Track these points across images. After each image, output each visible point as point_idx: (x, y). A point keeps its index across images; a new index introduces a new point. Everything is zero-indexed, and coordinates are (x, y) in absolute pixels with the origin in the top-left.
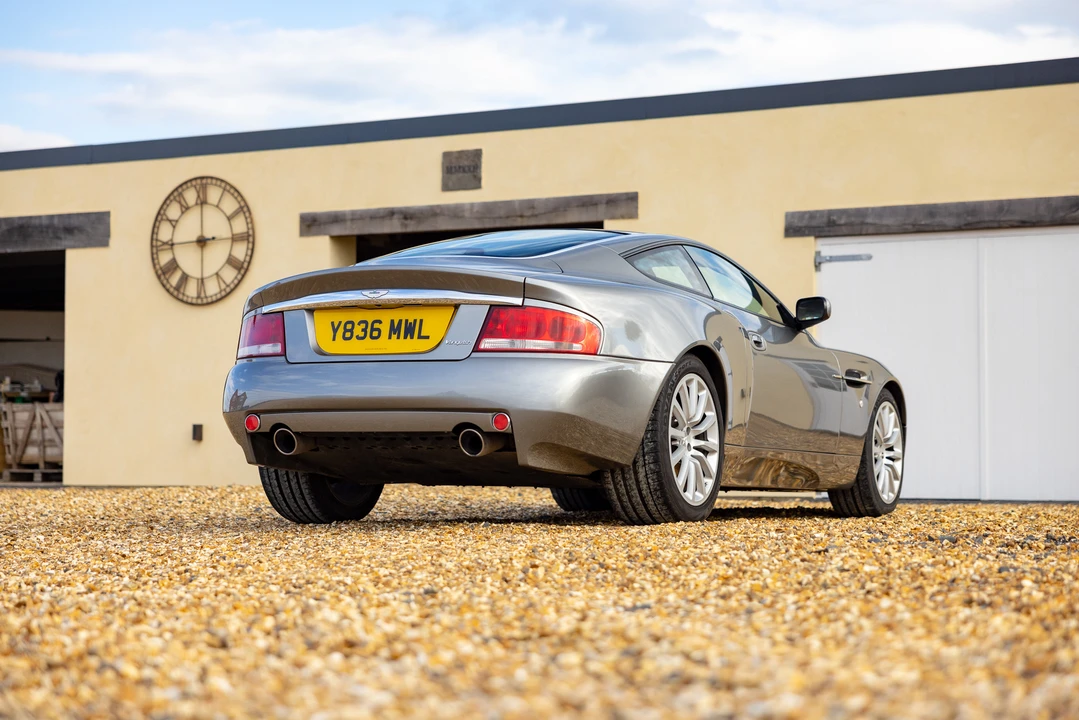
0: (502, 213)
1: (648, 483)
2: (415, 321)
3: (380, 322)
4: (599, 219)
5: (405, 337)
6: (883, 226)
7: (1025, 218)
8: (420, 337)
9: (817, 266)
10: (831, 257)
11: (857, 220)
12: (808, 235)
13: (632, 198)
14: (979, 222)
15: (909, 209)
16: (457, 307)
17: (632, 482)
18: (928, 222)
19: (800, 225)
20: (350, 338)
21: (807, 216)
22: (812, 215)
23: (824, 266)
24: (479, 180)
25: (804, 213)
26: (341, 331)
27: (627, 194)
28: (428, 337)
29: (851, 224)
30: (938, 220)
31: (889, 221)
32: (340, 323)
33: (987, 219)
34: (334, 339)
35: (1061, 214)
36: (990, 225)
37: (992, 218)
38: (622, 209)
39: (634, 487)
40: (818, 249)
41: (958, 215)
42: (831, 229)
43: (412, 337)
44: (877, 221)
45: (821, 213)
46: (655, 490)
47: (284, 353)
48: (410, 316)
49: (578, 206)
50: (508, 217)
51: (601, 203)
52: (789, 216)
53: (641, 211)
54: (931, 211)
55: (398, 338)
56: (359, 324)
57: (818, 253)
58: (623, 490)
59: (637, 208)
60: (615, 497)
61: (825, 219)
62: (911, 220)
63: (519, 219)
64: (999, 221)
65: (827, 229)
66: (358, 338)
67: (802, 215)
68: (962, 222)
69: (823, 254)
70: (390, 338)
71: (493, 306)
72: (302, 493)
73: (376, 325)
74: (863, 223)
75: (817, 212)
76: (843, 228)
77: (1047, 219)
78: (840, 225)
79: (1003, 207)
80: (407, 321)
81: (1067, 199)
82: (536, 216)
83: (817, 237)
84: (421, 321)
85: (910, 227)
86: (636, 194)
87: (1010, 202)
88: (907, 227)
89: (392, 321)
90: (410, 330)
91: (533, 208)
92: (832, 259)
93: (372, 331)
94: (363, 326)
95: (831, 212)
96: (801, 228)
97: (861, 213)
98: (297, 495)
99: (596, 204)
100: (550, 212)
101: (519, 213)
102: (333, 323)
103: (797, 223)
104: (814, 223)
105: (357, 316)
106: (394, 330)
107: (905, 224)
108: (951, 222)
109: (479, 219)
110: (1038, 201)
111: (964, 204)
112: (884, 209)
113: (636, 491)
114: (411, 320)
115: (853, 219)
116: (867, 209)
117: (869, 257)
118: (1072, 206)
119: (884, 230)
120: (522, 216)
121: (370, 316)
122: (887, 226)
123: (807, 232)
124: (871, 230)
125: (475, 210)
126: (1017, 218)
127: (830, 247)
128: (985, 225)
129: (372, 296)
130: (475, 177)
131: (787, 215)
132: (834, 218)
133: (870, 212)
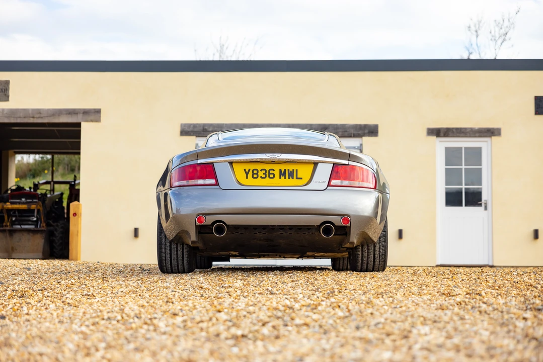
0: (21, 115)
1: (380, 251)
2: (293, 170)
3: (274, 170)
4: (79, 122)
5: (289, 178)
8: (297, 178)
11: (218, 129)
12: (193, 135)
13: (98, 112)
16: (316, 164)
17: (372, 251)
19: (188, 130)
20: (257, 177)
21: (192, 126)
22: (195, 126)
24: (8, 97)
25: (191, 124)
26: (250, 174)
27: (94, 109)
28: (301, 179)
32: (249, 170)
34: (247, 178)
38: (92, 117)
39: (372, 253)
40: (197, 142)
42: (205, 133)
43: (293, 178)
45: (199, 125)
46: (382, 255)
47: (217, 184)
48: (291, 167)
49: (66, 114)
50: (25, 117)
51: (80, 113)
52: (183, 126)
53: (102, 118)
55: (285, 178)
56: (261, 170)
57: (197, 144)
58: (365, 255)
59: (100, 117)
60: (360, 258)
61: (201, 128)
63: (32, 119)
65: (202, 133)
66: (261, 177)
67: (189, 125)
69: (199, 145)
70: (280, 178)
71: (335, 165)
72: (183, 258)
73: (271, 172)
75: (197, 124)
78: (209, 131)
80: (289, 170)
81: (320, 125)
82: (42, 117)
83: (197, 136)
84: (297, 170)
86: (100, 109)
89: (280, 170)
90: (291, 175)
91: (40, 113)
93: (270, 174)
94: (264, 172)
95: (204, 125)
96: (189, 132)
97: (220, 126)
98: (180, 258)
99: (77, 114)
100: (50, 116)
101: (32, 116)
102: (245, 170)
103: (187, 129)
104: (196, 130)
105: (259, 167)
106: (282, 174)
109: (8, 117)
110: (306, 126)
112: (232, 124)
113: (372, 255)
114: (291, 170)
115: (216, 129)
116: (223, 124)
118: (322, 129)
120: (33, 117)
121: (268, 167)
123: (192, 134)
125: (5, 113)
129: (272, 157)
130: (5, 95)
131: (181, 125)
132: (206, 127)
133: (224, 126)
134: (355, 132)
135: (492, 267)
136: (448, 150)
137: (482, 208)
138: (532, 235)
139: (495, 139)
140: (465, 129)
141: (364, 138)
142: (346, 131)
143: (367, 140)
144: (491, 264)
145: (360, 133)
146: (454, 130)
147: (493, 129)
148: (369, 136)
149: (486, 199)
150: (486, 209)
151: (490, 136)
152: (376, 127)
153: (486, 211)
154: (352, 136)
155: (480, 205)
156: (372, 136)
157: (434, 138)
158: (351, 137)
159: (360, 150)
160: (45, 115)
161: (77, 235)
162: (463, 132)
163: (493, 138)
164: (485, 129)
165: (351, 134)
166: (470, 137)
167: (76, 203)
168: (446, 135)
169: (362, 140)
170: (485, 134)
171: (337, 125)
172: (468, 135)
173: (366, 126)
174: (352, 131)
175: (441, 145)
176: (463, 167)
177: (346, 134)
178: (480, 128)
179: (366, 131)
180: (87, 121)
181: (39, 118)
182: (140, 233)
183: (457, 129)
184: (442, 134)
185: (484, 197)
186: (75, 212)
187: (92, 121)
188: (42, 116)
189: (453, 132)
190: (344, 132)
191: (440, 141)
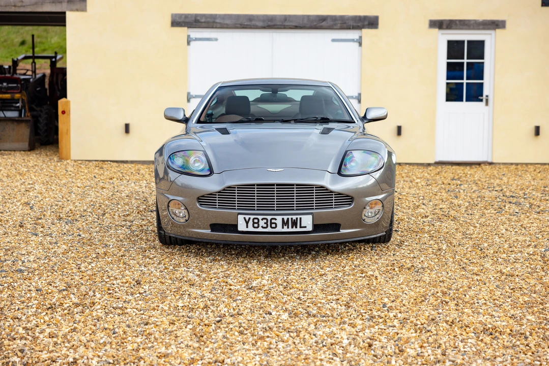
0: (2, 3)
4: (64, 11)
6: (225, 24)
7: (297, 25)
9: (188, 43)
10: (196, 38)
11: (211, 20)
12: (184, 26)
13: (83, 0)
14: (274, 25)
15: (238, 17)
18: (249, 23)
19: (180, 21)
21: (183, 16)
22: (186, 16)
23: (192, 43)
25: (182, 15)
29: (208, 22)
30: (253, 23)
31: (228, 22)
33: (278, 24)
35: (315, 24)
36: (280, 27)
37: (281, 23)
38: (78, 6)
40: (189, 34)
41: (264, 21)
42: (197, 24)
44: (222, 21)
45: (191, 15)
49: (50, 3)
50: (6, 6)
51: (64, 2)
52: (174, 16)
53: (88, 8)
54: (250, 18)
57: (189, 36)
59: (86, 6)
61: (193, 19)
62: (240, 22)
63: (13, 8)
64: (284, 25)
65: (194, 24)
67: (181, 15)
68: (266, 25)
69: (192, 36)
74: (214, 22)
75: (189, 14)
76: (203, 24)
77: (308, 26)
78: (201, 22)
79: (286, 18)
81: (318, 16)
82: (24, 6)
83: (188, 27)
85: (239, 26)
87: (290, 16)
88: (237, 25)
91: (22, 2)
92: (196, 39)
95: (196, 15)
96: (180, 22)
97: (213, 17)
99: (62, 2)
100: (33, 5)
101: (13, 4)
103: (178, 20)
104: (187, 20)
107: (236, 24)
108: (260, 24)
110: (303, 17)
111: (266, 16)
112: (225, 15)
115: (208, 20)
116: (216, 15)
117: (216, 40)
118: (320, 20)
119: (225, 26)
120: (15, 6)
122: (227, 24)
123: (183, 25)
124: (218, 26)
126: (294, 24)
127: (195, 33)
128: (277, 27)
131: (172, 15)
132: (199, 18)
133: (218, 16)
134: (355, 24)
135: (491, 164)
136: (450, 43)
137: (483, 104)
138: (533, 131)
139: (499, 32)
140: (469, 21)
141: (364, 30)
142: (345, 23)
143: (366, 33)
144: (490, 160)
145: (359, 24)
146: (457, 22)
147: (498, 21)
148: (369, 28)
149: (487, 94)
150: (487, 104)
151: (495, 29)
152: (377, 18)
153: (487, 107)
154: (351, 27)
155: (481, 100)
156: (371, 28)
157: (436, 31)
158: (350, 29)
159: (359, 43)
160: (28, 4)
161: (67, 133)
162: (466, 25)
163: (498, 30)
164: (489, 21)
165: (350, 26)
166: (474, 29)
167: (63, 100)
168: (449, 27)
169: (361, 33)
170: (489, 26)
171: (335, 16)
172: (472, 27)
173: (365, 18)
174: (351, 23)
175: (442, 38)
176: (465, 61)
177: (345, 26)
178: (484, 20)
179: (366, 23)
180: (72, 10)
181: (22, 6)
182: (131, 128)
183: (460, 21)
184: (444, 27)
185: (486, 92)
186: (63, 110)
187: (77, 10)
188: (24, 4)
189: (456, 24)
190: (343, 23)
191: (442, 34)
